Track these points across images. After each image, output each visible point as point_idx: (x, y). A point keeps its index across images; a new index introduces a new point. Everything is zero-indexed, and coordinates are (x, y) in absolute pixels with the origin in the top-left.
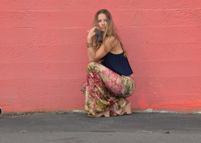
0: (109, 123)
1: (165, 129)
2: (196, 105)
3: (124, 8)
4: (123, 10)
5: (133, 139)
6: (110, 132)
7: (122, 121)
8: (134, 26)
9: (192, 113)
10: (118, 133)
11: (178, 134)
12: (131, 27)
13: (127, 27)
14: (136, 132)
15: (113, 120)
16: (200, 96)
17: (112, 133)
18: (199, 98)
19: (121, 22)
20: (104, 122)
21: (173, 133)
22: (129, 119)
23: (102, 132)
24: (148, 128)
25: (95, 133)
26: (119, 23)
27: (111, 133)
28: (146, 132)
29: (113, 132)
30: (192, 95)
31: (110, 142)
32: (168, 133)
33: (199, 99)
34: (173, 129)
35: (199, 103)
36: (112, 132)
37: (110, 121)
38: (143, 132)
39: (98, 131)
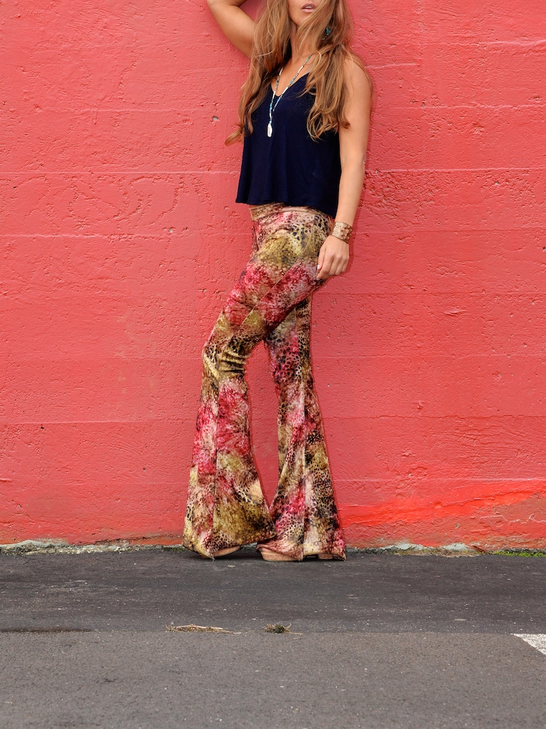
0: (71, 593)
1: (270, 616)
2: (391, 518)
3: (135, 166)
4: (129, 171)
5: (150, 661)
6: (68, 630)
7: (118, 585)
8: (171, 231)
9: (378, 547)
10: (96, 635)
11: (316, 634)
12: (158, 235)
13: (145, 235)
14: (165, 629)
15: (88, 579)
16: (402, 485)
17: (74, 635)
18: (399, 494)
19: (123, 216)
20: (53, 589)
21: (299, 631)
22: (147, 577)
23: (40, 631)
24: (211, 610)
25: (13, 636)
26: (116, 218)
27: (72, 634)
28: (202, 630)
29: (78, 630)
30: (378, 483)
31: (62, 675)
32: (280, 630)
33: (399, 497)
34: (299, 615)
35: (400, 512)
36: (78, 633)
37: (76, 585)
38: (189, 629)
39: (25, 630)
